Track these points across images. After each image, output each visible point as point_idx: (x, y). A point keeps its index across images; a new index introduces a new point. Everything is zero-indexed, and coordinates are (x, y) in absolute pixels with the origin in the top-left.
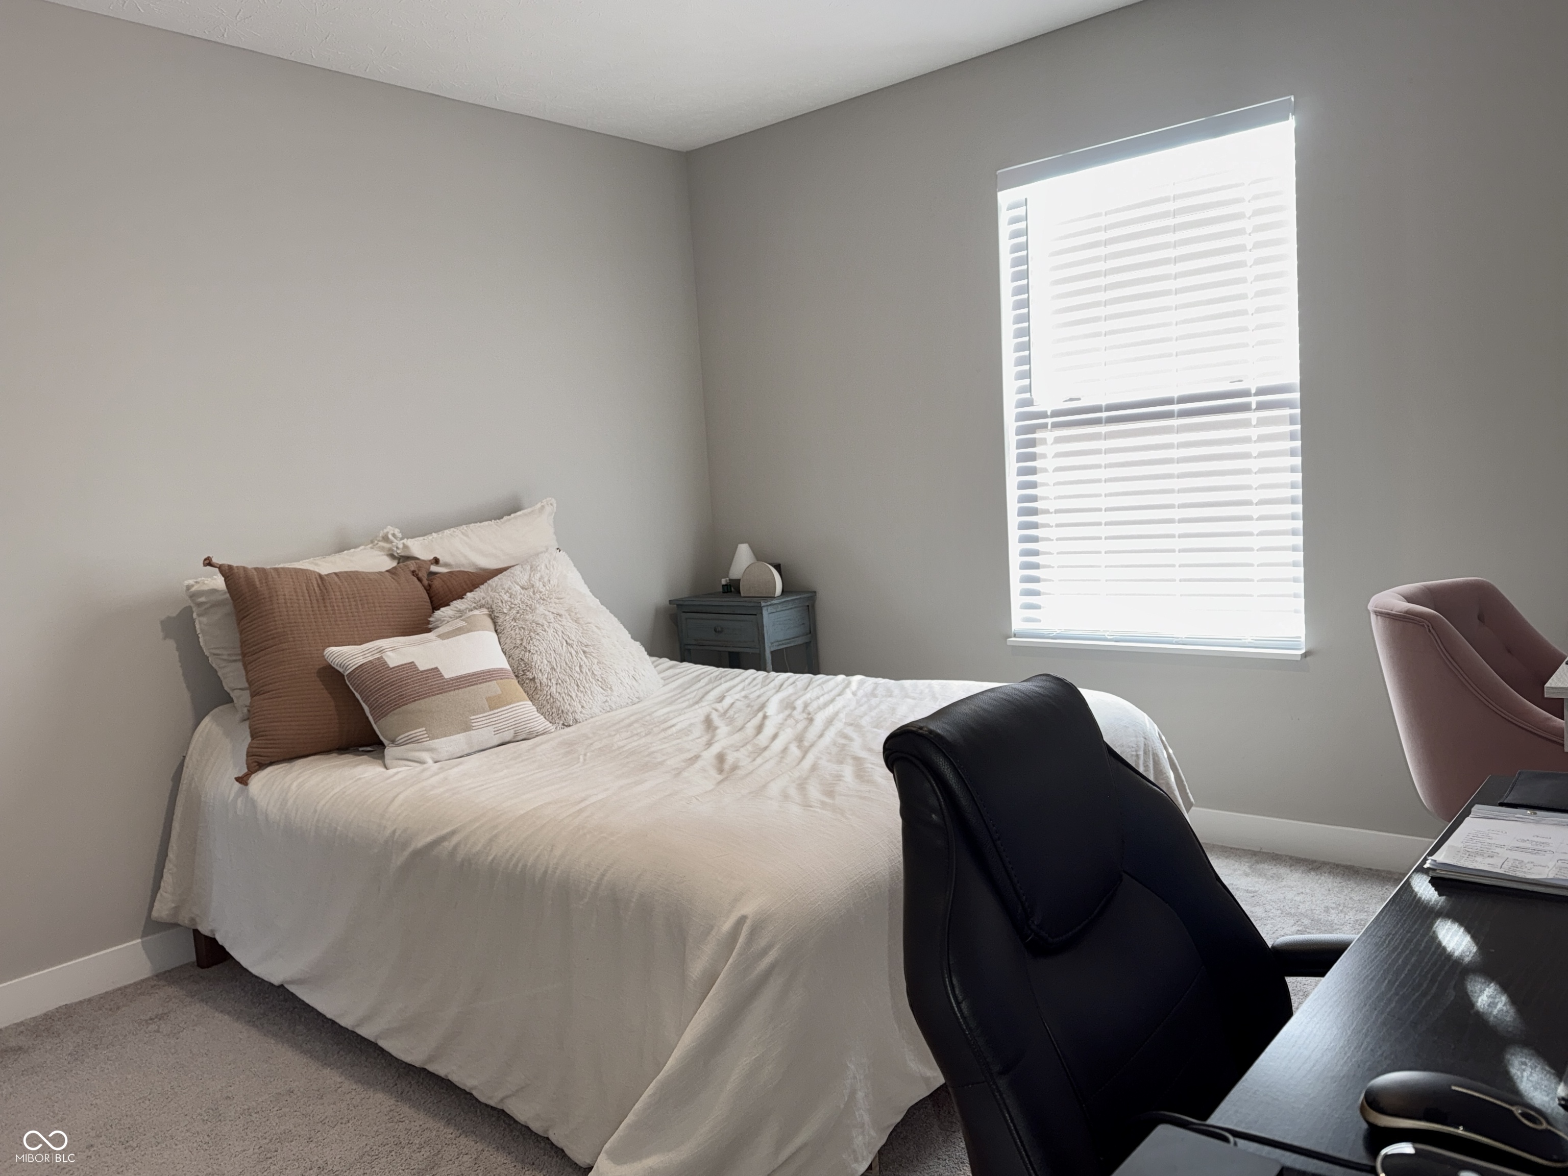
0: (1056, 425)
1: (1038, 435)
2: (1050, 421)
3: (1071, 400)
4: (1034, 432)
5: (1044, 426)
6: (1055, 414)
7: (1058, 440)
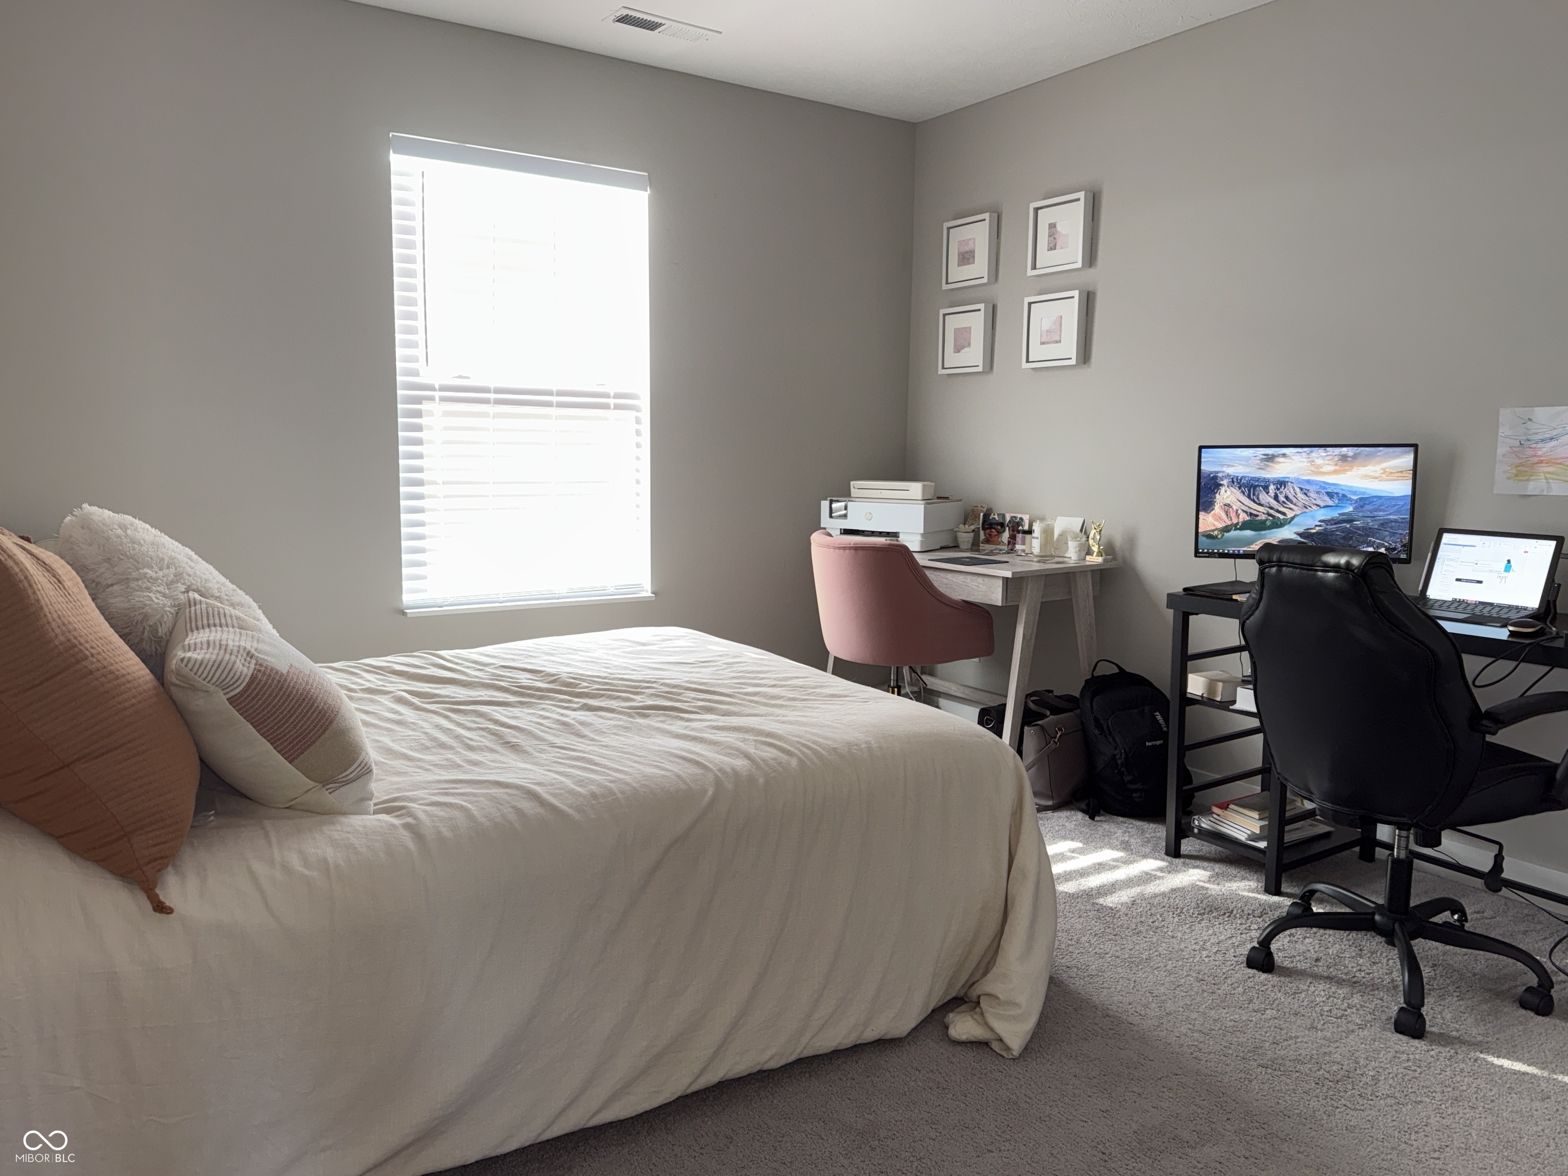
0: (443, 399)
1: (424, 406)
2: (437, 394)
3: (460, 377)
4: (421, 403)
5: (432, 399)
6: (443, 388)
7: (446, 414)
